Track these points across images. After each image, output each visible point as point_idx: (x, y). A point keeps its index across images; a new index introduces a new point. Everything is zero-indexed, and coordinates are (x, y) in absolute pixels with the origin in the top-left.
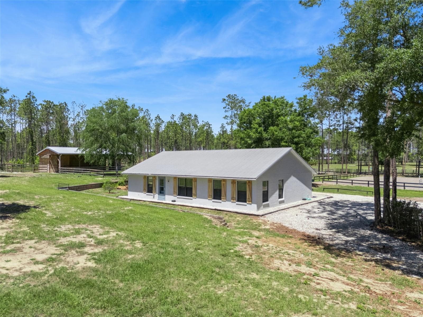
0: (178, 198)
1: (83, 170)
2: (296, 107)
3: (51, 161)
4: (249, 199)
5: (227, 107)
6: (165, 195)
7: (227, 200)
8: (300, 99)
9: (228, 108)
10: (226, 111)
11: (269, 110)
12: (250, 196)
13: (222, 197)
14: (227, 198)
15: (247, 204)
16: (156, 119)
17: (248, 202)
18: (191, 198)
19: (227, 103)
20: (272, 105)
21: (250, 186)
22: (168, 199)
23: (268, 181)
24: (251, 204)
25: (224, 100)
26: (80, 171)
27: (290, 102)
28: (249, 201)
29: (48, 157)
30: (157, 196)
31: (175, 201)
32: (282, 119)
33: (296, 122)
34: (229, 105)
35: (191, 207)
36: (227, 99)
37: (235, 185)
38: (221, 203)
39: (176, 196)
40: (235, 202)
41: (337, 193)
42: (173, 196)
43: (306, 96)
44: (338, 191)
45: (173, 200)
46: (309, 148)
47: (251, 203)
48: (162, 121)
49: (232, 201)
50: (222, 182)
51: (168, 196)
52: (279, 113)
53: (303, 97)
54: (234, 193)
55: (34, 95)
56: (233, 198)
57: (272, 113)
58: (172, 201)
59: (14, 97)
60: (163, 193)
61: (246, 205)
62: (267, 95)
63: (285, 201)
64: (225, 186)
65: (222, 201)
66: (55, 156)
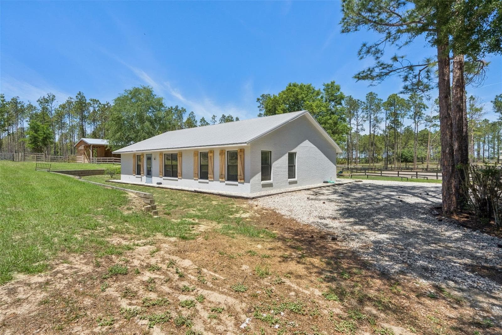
0: (164, 179)
1: (108, 159)
2: (323, 94)
3: (85, 152)
4: (241, 175)
5: (261, 106)
6: (152, 177)
7: (214, 179)
8: (328, 85)
9: (263, 107)
10: (260, 110)
11: (293, 95)
12: (241, 171)
13: (209, 176)
14: (215, 177)
15: (239, 183)
16: (201, 122)
17: (239, 181)
18: (177, 179)
19: (261, 102)
20: (297, 90)
21: (243, 156)
22: (155, 181)
23: (271, 152)
24: (243, 183)
25: (258, 100)
26: (106, 160)
27: (316, 89)
28: (241, 179)
29: (83, 148)
30: (144, 178)
31: (161, 184)
32: (308, 104)
33: (322, 108)
34: (263, 104)
35: (170, 189)
36: (261, 98)
37: (224, 156)
38: (208, 183)
39: (162, 177)
40: (224, 182)
41: (366, 179)
42: (159, 178)
43: (334, 82)
44: (368, 178)
45: (159, 182)
46: (337, 135)
47: (243, 181)
48: (207, 123)
49: (220, 180)
50: (209, 154)
51: (154, 177)
52: (304, 98)
53: (330, 83)
54: (222, 168)
55: (84, 95)
56: (221, 176)
57: (298, 99)
58: (158, 184)
59: (71, 99)
60: (150, 175)
61: (237, 185)
62: (293, 82)
63: (298, 182)
64: (212, 159)
65: (210, 181)
66: (88, 146)
